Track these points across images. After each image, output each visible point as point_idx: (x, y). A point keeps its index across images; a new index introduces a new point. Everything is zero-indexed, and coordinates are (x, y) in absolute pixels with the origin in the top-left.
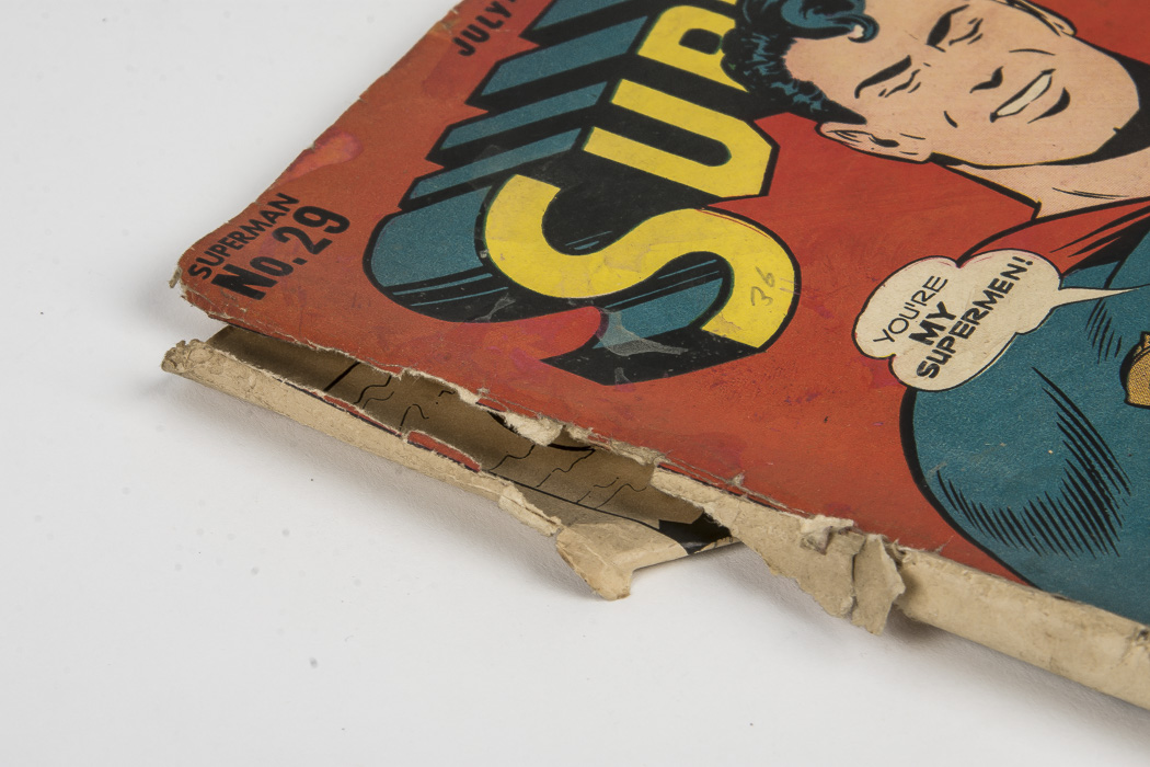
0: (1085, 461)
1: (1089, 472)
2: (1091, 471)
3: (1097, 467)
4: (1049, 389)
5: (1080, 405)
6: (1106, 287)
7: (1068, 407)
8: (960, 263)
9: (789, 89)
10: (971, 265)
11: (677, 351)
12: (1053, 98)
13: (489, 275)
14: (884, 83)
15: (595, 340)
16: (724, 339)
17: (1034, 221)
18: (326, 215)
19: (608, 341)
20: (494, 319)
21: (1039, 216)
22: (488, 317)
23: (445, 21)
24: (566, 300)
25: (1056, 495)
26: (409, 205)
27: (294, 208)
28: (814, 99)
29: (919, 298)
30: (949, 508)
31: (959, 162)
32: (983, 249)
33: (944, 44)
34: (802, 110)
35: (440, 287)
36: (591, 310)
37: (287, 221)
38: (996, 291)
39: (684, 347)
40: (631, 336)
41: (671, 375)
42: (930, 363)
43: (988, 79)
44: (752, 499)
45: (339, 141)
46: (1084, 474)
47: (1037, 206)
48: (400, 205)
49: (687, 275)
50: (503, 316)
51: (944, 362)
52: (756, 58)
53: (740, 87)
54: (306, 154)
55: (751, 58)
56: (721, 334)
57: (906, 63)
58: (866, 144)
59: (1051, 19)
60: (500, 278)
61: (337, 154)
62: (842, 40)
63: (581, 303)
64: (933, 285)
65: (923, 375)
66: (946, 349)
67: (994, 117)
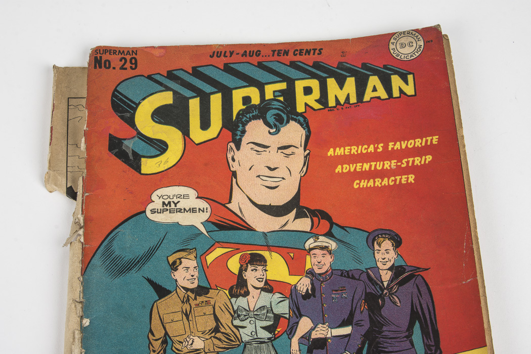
0: (141, 258)
1: (138, 261)
2: (138, 262)
3: (140, 262)
4: (162, 239)
5: (160, 248)
6: (207, 232)
7: (158, 246)
8: (198, 198)
9: (240, 128)
10: (199, 200)
11: (131, 158)
12: (274, 185)
13: (135, 106)
14: (257, 147)
15: (125, 139)
16: (141, 165)
17: (224, 205)
18: (136, 64)
19: (126, 142)
20: (119, 116)
21: (226, 205)
22: (119, 114)
23: (220, 45)
24: (135, 126)
25: (126, 259)
26: (150, 77)
27: (134, 56)
28: (240, 135)
29: (178, 196)
30: (107, 240)
31: (236, 178)
32: (207, 200)
33: (280, 151)
34: (234, 135)
35: (125, 99)
36: (135, 133)
37: (128, 57)
38: (193, 210)
39: (134, 158)
40: (131, 146)
41: (122, 161)
42: (156, 210)
43: (272, 167)
44: (83, 200)
45: (162, 50)
46: (137, 261)
47: (230, 202)
48: (148, 76)
49: (158, 145)
50: (122, 118)
51: (158, 213)
52: (248, 116)
53: (234, 118)
54: (154, 47)
55: (247, 114)
56: (142, 163)
57: (267, 147)
58: (230, 156)
59: (305, 169)
60: (135, 110)
61: (157, 53)
62: (268, 129)
63: (137, 129)
64: (186, 197)
65: (151, 211)
66: (162, 211)
67: (259, 176)
